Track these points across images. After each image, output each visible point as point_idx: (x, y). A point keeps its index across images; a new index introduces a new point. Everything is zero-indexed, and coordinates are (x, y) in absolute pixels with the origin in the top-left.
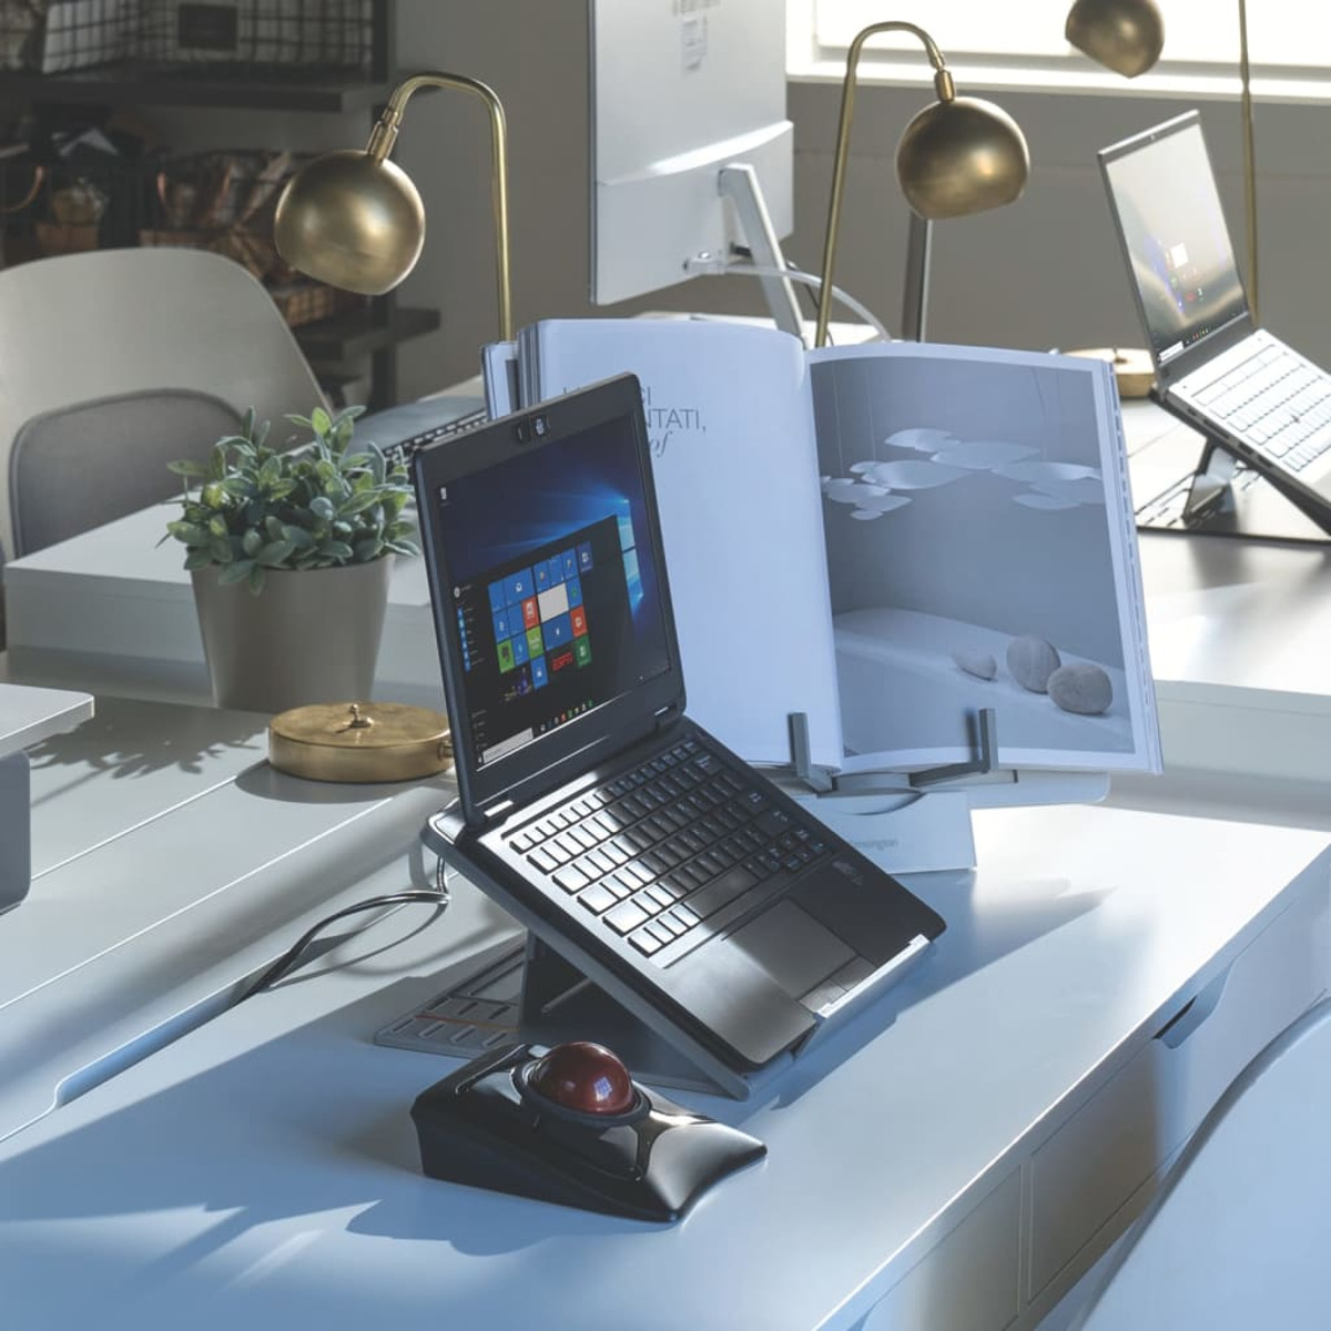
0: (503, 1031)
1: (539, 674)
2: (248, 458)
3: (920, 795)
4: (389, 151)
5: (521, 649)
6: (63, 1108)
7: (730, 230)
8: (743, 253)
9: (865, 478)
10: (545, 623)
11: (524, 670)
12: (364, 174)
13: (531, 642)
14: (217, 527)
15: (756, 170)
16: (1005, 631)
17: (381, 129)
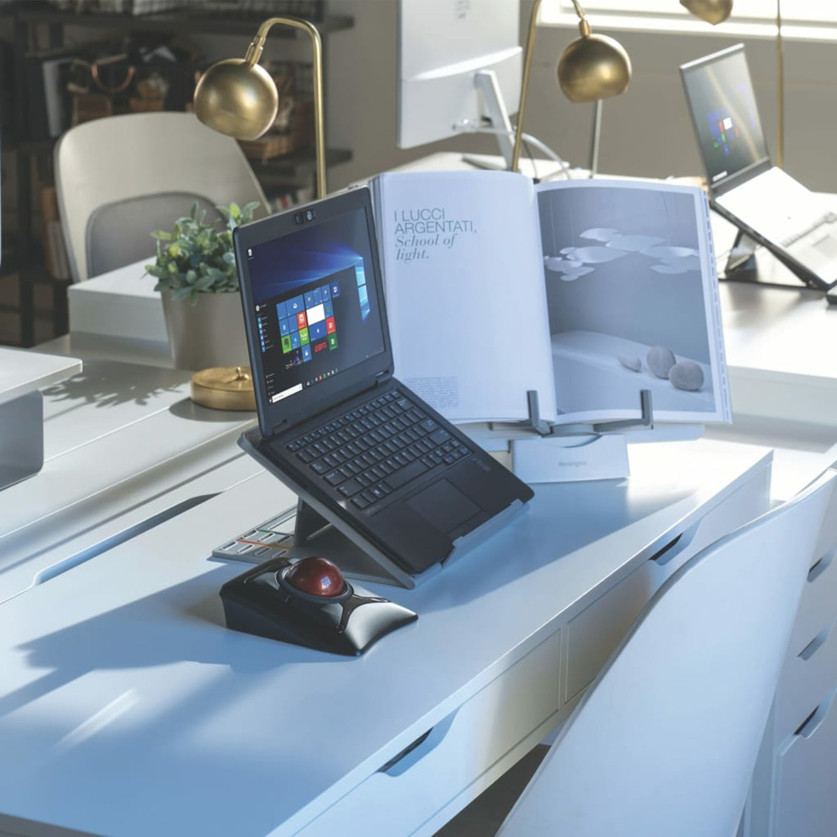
0: (283, 550)
1: (307, 354)
2: (193, 230)
3: (599, 437)
4: (258, 59)
5: (295, 340)
6: (42, 585)
7: (481, 107)
8: (487, 120)
9: (568, 257)
10: (312, 325)
11: (297, 352)
12: (244, 72)
13: (302, 336)
14: (172, 268)
15: (496, 73)
16: (647, 344)
17: (253, 48)
